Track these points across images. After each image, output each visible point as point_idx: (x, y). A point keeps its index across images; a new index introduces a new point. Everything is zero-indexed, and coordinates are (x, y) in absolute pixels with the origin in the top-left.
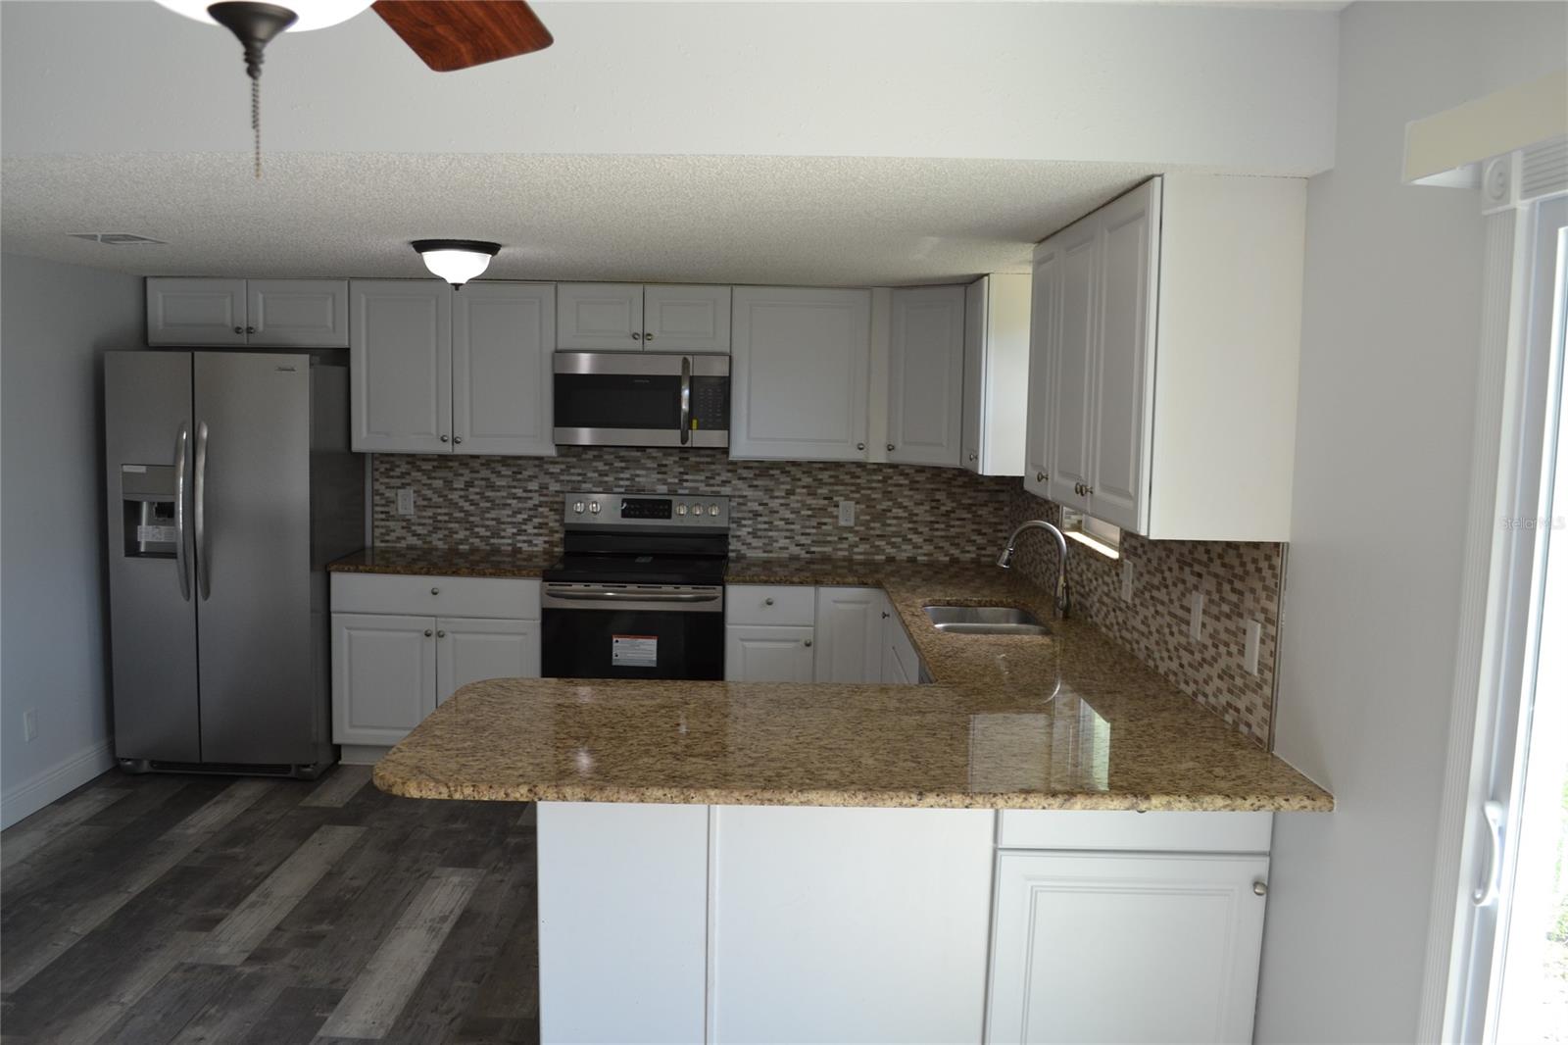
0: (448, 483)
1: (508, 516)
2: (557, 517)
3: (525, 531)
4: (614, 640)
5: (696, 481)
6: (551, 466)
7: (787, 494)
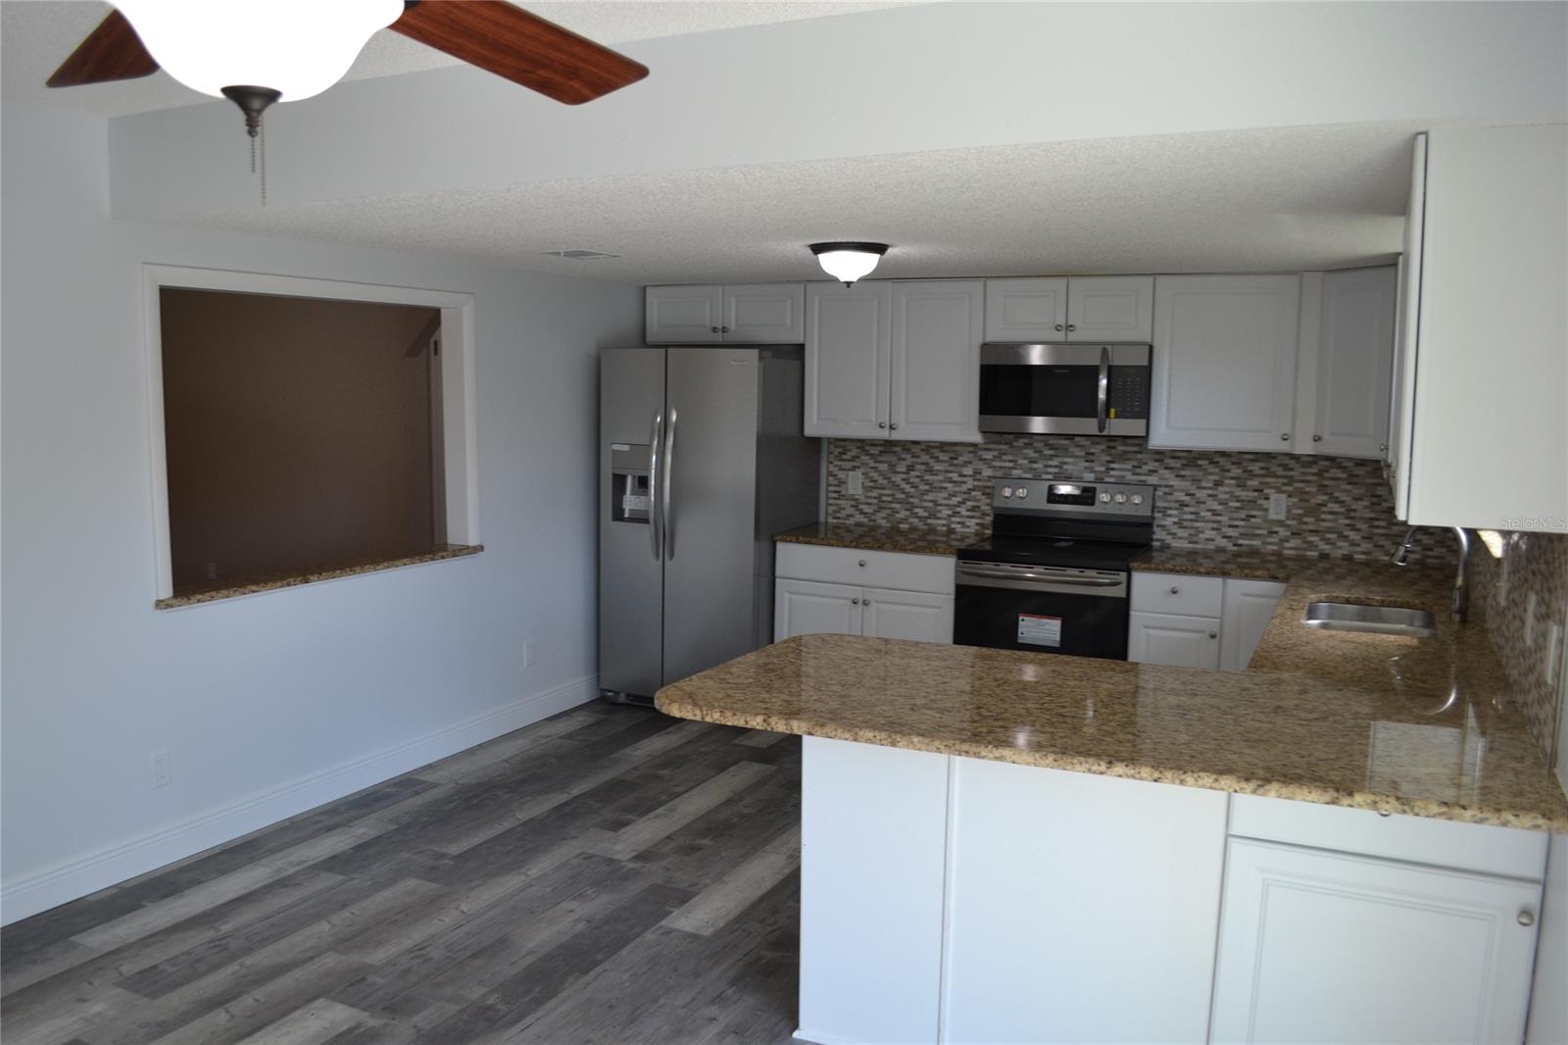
0: (892, 466)
1: (945, 498)
2: (989, 501)
3: (959, 513)
4: (1021, 618)
5: (1123, 470)
6: (985, 452)
7: (1215, 485)
